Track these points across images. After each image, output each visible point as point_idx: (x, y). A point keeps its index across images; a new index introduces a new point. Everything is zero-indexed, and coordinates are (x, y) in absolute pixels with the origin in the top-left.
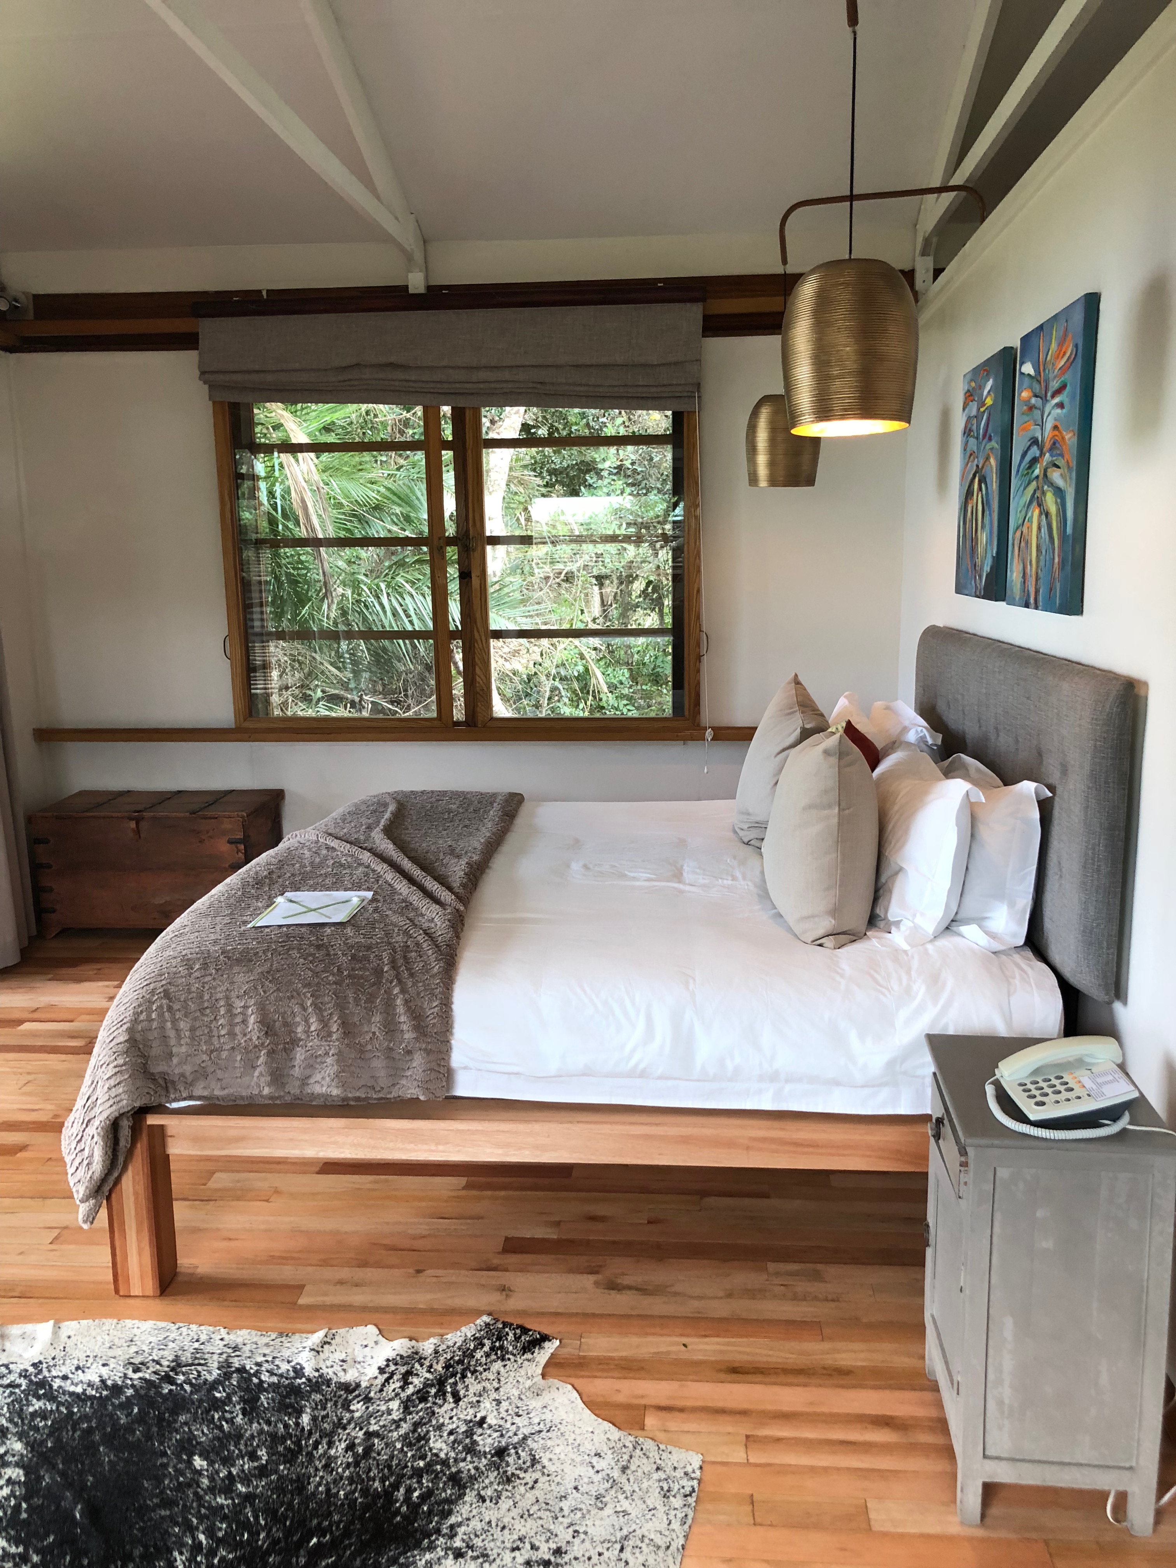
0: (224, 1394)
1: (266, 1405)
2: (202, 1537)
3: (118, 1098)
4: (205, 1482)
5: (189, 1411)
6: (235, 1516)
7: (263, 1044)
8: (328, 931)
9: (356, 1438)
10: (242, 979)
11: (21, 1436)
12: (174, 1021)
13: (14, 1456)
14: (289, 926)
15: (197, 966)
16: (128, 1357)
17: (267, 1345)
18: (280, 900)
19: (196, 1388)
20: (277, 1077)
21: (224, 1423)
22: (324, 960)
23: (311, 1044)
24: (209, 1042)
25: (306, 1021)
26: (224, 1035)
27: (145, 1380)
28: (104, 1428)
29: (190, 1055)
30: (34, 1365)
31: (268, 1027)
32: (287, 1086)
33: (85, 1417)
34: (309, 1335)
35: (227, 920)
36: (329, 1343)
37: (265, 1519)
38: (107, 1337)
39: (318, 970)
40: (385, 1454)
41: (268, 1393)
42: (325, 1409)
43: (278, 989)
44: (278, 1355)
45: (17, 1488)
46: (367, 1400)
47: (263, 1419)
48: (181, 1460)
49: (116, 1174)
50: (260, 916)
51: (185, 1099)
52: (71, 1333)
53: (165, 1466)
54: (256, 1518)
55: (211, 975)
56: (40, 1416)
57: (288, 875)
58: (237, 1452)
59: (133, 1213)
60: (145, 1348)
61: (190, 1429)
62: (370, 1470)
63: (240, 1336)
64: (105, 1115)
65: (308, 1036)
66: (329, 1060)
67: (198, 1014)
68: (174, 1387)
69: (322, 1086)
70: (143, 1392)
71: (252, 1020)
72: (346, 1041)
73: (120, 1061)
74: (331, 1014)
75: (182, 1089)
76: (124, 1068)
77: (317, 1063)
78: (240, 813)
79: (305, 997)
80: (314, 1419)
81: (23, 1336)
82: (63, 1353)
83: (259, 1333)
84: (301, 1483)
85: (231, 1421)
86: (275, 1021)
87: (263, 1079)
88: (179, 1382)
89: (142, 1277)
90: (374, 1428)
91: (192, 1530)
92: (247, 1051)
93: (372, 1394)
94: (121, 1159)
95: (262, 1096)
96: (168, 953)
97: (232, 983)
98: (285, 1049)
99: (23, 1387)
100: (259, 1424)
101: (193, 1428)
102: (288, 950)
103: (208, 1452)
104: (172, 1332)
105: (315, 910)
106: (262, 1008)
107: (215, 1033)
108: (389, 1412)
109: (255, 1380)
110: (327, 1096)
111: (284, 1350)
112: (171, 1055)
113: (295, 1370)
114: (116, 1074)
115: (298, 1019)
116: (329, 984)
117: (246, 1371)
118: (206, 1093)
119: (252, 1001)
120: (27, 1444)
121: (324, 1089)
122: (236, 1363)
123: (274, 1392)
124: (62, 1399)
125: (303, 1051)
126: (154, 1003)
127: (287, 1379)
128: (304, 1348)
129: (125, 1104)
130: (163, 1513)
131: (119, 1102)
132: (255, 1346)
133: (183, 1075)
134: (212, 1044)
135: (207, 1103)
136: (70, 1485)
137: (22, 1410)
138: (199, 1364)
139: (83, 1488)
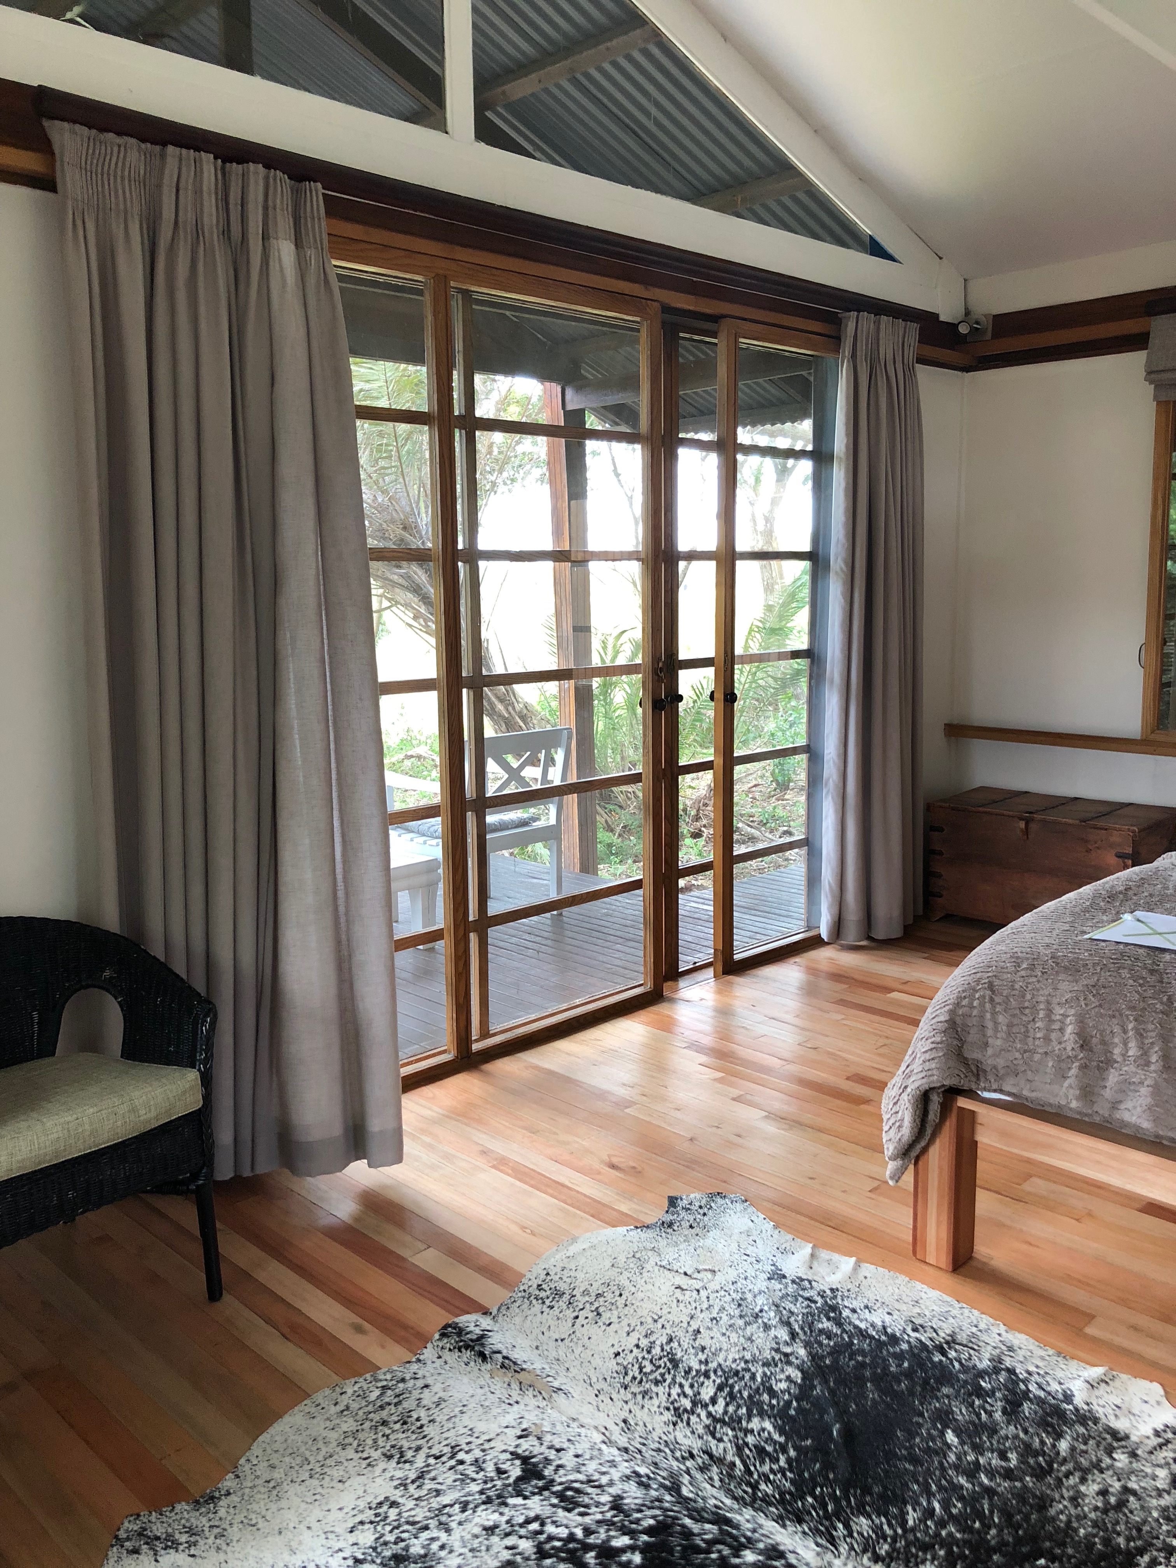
0: (989, 1386)
1: (1027, 1414)
2: (937, 1506)
3: (930, 1073)
4: (952, 1458)
5: (952, 1386)
6: (972, 1501)
7: (1076, 1057)
8: (1167, 957)
9: (1111, 1486)
10: (1066, 987)
11: (807, 1345)
12: (994, 1014)
13: (797, 1358)
14: (1127, 944)
15: (1024, 966)
16: (910, 1314)
17: (1042, 1358)
18: (1127, 917)
19: (965, 1369)
20: (1088, 1093)
21: (982, 1412)
22: (1155, 986)
23: (1126, 1068)
24: (1024, 1041)
25: (1125, 1044)
26: (1039, 1038)
27: (921, 1341)
28: (875, 1368)
29: (1004, 1050)
30: (832, 1290)
31: (1084, 1043)
32: (1095, 1105)
33: (862, 1352)
34: (1087, 1366)
35: (1067, 927)
36: (1107, 1383)
37: (999, 1518)
38: (897, 1291)
39: (1145, 994)
40: (1139, 1516)
41: (1032, 1403)
42: (1086, 1444)
43: (1100, 1006)
44: (1051, 1372)
45: (793, 1386)
46: (1133, 1455)
47: (1021, 1425)
48: (935, 1427)
49: (923, 1143)
50: (1101, 929)
51: (995, 1091)
52: (868, 1275)
53: (920, 1426)
54: (992, 1512)
55: (1036, 976)
56: (825, 1334)
57: (1146, 894)
58: (988, 1443)
59: (936, 1183)
60: (927, 1313)
61: (950, 1403)
62: (1117, 1523)
63: (1018, 1339)
64: (917, 1084)
65: (1125, 1060)
66: (1144, 1090)
67: (1018, 1012)
68: (944, 1359)
69: (1133, 1115)
70: (916, 1351)
71: (1069, 1029)
72: (1164, 1076)
73: (938, 1039)
74: (1152, 1043)
75: (993, 1080)
76: (940, 1045)
77: (1130, 1090)
78: (1132, 828)
79: (1128, 1019)
80: (1073, 1449)
81: (829, 1262)
82: (857, 1289)
83: (1037, 1343)
84: (1043, 1503)
85: (990, 1414)
86: (1092, 1037)
87: (1071, 1091)
88: (950, 1356)
89: (937, 1249)
90: (1133, 1485)
91: (930, 1495)
92: (1059, 1059)
93: (1139, 1452)
94: (929, 1131)
95: (1071, 1109)
96: (1000, 948)
97: (1056, 989)
98: (1098, 1068)
99: (819, 1305)
100: (1016, 1428)
101: (953, 1403)
102: (1119, 968)
103: (962, 1431)
104: (954, 1308)
105: (1160, 934)
106: (1081, 1021)
107: (1031, 1034)
108: (1154, 1477)
109: (1022, 1386)
110: (1138, 1128)
111: (1058, 1369)
112: (986, 1044)
113: (1065, 1395)
114: (931, 1049)
115: (1116, 1040)
116: (1155, 1012)
117: (1015, 1374)
118: (1014, 1091)
119: (1072, 1012)
120: (810, 1354)
121: (1134, 1118)
122: (1008, 1362)
123: (1038, 1405)
124: (848, 1328)
125: (1117, 1074)
126: (977, 991)
127: (1054, 1398)
128: (1080, 1376)
129: (936, 1080)
130: (907, 1466)
131: (930, 1076)
132: (1029, 1354)
133: (995, 1067)
134: (1027, 1044)
135: (1016, 1100)
136: (836, 1404)
137: (813, 1323)
138: (974, 1349)
139: (846, 1411)
